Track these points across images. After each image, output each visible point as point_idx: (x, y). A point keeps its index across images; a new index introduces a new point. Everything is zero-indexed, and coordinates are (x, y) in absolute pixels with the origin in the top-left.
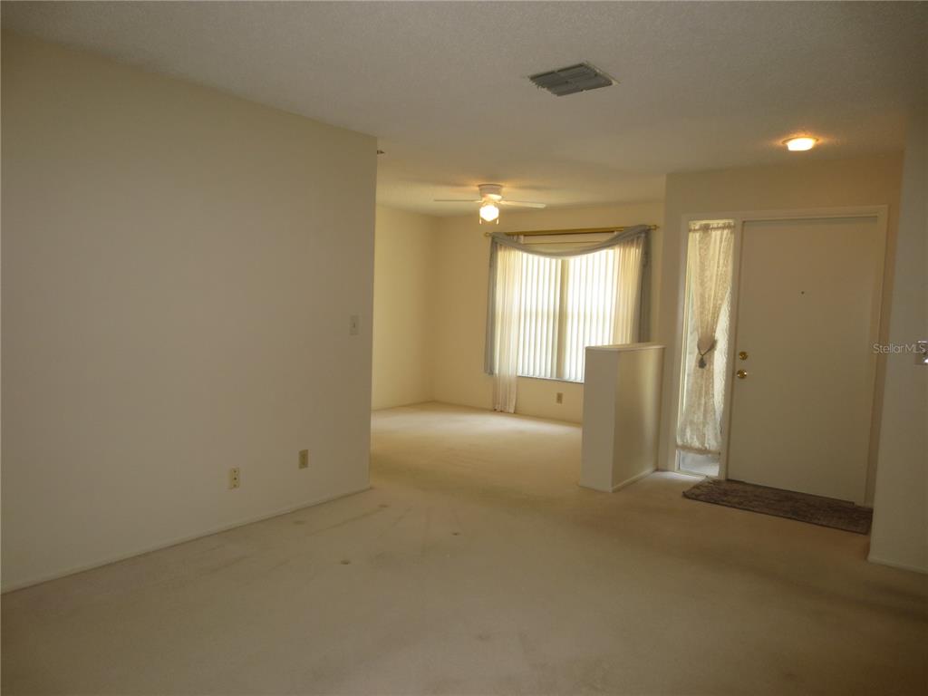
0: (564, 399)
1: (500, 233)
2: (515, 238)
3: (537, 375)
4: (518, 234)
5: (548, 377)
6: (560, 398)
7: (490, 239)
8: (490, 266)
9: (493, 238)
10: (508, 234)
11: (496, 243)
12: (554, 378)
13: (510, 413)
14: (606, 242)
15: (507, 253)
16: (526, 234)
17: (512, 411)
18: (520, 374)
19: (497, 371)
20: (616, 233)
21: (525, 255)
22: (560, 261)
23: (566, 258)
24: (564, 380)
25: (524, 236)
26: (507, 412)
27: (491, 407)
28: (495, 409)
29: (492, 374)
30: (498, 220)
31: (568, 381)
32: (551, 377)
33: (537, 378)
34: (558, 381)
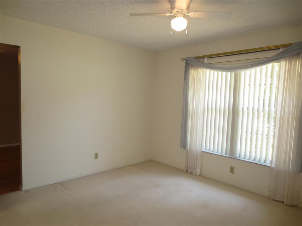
0: (235, 171)
1: (192, 57)
2: (202, 60)
3: (215, 152)
4: (204, 57)
5: (224, 154)
6: (232, 170)
7: (185, 62)
8: (185, 79)
9: (187, 61)
10: (197, 58)
11: (189, 64)
12: (228, 155)
13: (198, 176)
14: (272, 57)
15: (196, 70)
16: (209, 57)
17: (199, 175)
18: (203, 150)
19: (188, 146)
20: (281, 50)
21: (208, 71)
22: (233, 74)
23: (239, 71)
24: (236, 158)
25: (208, 58)
26: (195, 174)
27: (184, 169)
28: (187, 171)
29: (186, 148)
30: (187, 31)
31: (239, 158)
32: (225, 155)
33: (215, 154)
34: (231, 158)
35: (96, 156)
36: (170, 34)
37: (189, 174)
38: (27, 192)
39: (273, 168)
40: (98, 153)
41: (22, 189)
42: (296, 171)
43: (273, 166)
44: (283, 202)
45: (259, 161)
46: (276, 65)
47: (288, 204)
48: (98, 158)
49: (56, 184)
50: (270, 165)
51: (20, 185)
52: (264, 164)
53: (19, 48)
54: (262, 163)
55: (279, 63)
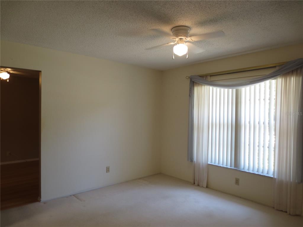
0: (240, 182)
1: (195, 76)
2: (205, 78)
3: (220, 165)
4: (206, 75)
6: (237, 181)
7: (189, 80)
8: (190, 96)
9: (191, 79)
10: (201, 76)
11: (194, 82)
12: (233, 167)
13: (204, 188)
15: (200, 87)
16: (212, 75)
17: (206, 187)
18: (209, 163)
19: (195, 159)
21: (211, 88)
22: (234, 90)
23: (239, 88)
24: (240, 170)
25: (210, 76)
26: (202, 186)
27: (192, 181)
28: (194, 183)
29: (192, 161)
30: (187, 55)
31: (243, 170)
32: (230, 167)
33: (221, 167)
34: (236, 170)
35: (108, 170)
36: (173, 59)
37: (196, 186)
38: (45, 203)
39: (275, 179)
40: (109, 167)
41: (41, 200)
42: (296, 181)
43: (276, 177)
44: (287, 212)
45: (262, 173)
46: (273, 81)
47: (291, 214)
48: (109, 172)
49: (71, 196)
50: (272, 176)
51: (39, 197)
52: (267, 175)
53: (40, 73)
54: (265, 174)
55: (276, 80)
